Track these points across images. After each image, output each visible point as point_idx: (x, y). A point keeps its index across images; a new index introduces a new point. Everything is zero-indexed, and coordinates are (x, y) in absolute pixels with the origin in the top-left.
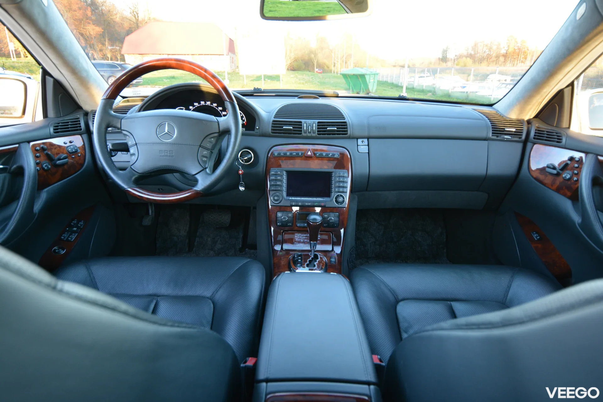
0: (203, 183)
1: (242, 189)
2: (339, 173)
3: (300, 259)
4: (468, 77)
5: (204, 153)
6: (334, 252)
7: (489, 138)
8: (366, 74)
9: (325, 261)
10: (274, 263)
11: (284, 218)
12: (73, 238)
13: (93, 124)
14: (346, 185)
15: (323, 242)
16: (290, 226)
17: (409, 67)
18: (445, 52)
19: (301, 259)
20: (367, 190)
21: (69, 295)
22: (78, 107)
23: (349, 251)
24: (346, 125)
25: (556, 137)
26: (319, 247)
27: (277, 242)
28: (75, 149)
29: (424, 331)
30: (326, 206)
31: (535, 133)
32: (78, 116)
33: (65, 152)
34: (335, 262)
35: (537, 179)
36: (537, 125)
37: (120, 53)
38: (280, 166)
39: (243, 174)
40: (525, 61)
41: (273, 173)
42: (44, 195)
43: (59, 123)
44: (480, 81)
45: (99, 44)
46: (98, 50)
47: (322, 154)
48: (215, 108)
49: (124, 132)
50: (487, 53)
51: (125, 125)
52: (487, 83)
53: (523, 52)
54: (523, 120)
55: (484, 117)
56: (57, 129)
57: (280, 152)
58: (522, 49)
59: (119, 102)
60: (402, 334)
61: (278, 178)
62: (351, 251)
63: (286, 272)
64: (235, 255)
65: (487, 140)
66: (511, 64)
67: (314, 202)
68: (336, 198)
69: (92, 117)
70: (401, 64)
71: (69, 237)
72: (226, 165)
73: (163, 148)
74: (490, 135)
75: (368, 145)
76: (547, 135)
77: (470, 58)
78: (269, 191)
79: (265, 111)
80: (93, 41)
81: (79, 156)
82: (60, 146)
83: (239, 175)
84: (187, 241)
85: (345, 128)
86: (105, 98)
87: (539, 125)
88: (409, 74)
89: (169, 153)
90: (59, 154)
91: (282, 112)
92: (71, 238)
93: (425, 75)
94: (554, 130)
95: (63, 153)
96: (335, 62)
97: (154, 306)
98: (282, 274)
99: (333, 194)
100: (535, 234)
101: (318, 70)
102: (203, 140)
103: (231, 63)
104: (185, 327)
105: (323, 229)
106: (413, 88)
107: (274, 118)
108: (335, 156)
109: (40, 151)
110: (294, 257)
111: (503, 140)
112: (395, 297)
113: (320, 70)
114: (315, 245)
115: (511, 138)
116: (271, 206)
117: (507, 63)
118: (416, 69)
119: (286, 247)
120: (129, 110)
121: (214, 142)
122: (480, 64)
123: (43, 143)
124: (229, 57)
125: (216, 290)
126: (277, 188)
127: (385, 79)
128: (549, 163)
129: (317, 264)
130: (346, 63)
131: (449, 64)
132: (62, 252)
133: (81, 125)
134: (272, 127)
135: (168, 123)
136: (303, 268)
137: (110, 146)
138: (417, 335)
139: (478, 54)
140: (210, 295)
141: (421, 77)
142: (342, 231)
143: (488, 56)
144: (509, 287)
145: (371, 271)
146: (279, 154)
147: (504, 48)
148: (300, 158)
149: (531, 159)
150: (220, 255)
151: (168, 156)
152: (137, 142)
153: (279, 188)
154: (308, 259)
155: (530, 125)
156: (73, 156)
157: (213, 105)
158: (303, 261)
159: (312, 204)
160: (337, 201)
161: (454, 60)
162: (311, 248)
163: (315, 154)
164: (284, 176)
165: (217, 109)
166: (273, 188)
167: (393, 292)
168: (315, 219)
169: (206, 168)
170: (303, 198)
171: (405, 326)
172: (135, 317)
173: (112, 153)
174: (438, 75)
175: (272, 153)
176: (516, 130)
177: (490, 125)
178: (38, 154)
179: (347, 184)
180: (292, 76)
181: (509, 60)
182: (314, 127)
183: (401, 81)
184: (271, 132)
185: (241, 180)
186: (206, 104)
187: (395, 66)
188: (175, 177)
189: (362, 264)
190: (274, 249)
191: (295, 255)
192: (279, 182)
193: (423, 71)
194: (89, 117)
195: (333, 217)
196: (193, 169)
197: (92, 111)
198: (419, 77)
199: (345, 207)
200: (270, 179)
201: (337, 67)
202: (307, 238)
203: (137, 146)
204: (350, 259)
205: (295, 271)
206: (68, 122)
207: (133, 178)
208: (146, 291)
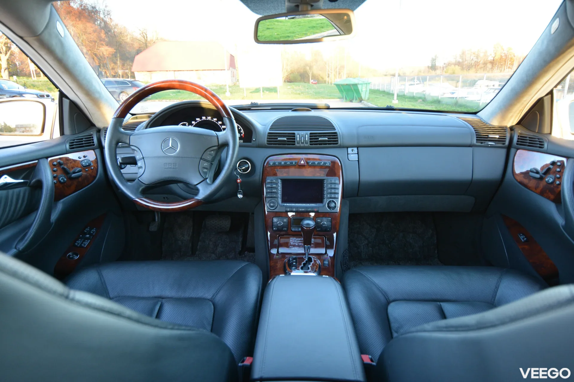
0: (204, 192)
1: (240, 196)
2: (331, 181)
3: (294, 262)
4: (457, 84)
5: (205, 165)
6: (327, 255)
7: (473, 145)
8: (358, 84)
9: (318, 264)
10: (271, 266)
11: (280, 223)
12: (86, 244)
13: (105, 139)
14: (337, 191)
15: (317, 246)
16: (284, 231)
17: (399, 75)
18: (434, 60)
19: (296, 262)
20: (357, 195)
21: (79, 303)
22: (91, 125)
23: (342, 254)
24: (337, 135)
25: (538, 143)
26: (313, 251)
27: (273, 246)
28: (88, 163)
29: (409, 333)
30: (319, 211)
31: (518, 139)
32: (92, 132)
33: (79, 165)
34: (329, 265)
35: (521, 183)
36: (520, 131)
37: (131, 71)
38: (275, 174)
39: (241, 182)
40: (512, 67)
41: (268, 181)
42: (60, 206)
43: (74, 140)
44: (469, 87)
45: (112, 63)
46: (110, 68)
47: (314, 163)
48: (215, 123)
49: (133, 147)
50: (475, 60)
51: (133, 140)
52: (475, 88)
53: (509, 58)
54: (506, 127)
55: (468, 124)
56: (73, 145)
57: (275, 161)
58: (509, 56)
59: (128, 119)
60: (393, 334)
61: (274, 186)
62: (344, 254)
63: (281, 275)
64: (235, 258)
65: (472, 147)
66: (498, 70)
67: (307, 207)
68: (328, 204)
69: (104, 134)
70: (392, 73)
71: (82, 243)
72: (225, 175)
73: (168, 161)
74: (475, 142)
75: (358, 153)
76: (530, 140)
77: (459, 66)
78: (266, 198)
79: (261, 124)
80: (106, 61)
81: (92, 169)
82: (75, 161)
83: (238, 183)
84: (190, 245)
85: (335, 138)
86: (115, 117)
87: (522, 131)
88: (400, 82)
89: (172, 165)
90: (74, 167)
91: (276, 125)
92: (84, 244)
93: (416, 83)
94: (535, 136)
95: (77, 167)
96: (329, 73)
97: (159, 307)
98: (277, 277)
99: (325, 200)
100: (522, 235)
101: (313, 81)
102: (204, 153)
103: (232, 77)
104: (184, 330)
105: (316, 233)
106: (404, 95)
107: (270, 130)
108: (327, 164)
109: (57, 165)
110: (289, 260)
111: (487, 147)
112: (386, 298)
113: (315, 81)
114: (309, 248)
115: (495, 144)
116: (267, 212)
117: (495, 69)
118: (407, 78)
119: (282, 250)
120: (138, 126)
121: (214, 155)
122: (468, 71)
123: (60, 159)
124: (230, 71)
125: (216, 292)
126: (273, 196)
127: (376, 88)
128: (532, 167)
129: (311, 267)
130: (339, 74)
131: (438, 72)
132: (76, 257)
133: (94, 141)
134: (268, 138)
135: (172, 139)
136: (298, 270)
137: (120, 160)
138: (403, 336)
139: (466, 62)
140: (211, 297)
141: (411, 85)
142: (335, 235)
143: (475, 63)
144: (497, 288)
145: (363, 273)
146: (274, 163)
147: (491, 55)
148: (294, 167)
149: (515, 164)
150: (221, 258)
151: (172, 168)
152: (144, 156)
153: (275, 195)
154: (302, 262)
155: (513, 132)
156: (87, 170)
157: (213, 120)
158: (298, 264)
159: (306, 209)
160: (329, 207)
161: (443, 67)
162: (305, 251)
163: (307, 163)
164: (280, 184)
165: (217, 123)
166: (269, 195)
167: (384, 293)
168: (308, 224)
169: (206, 179)
170: (297, 204)
171: (396, 326)
172: (138, 321)
173: (122, 166)
174: (427, 83)
175: (268, 162)
176: (500, 136)
177: (474, 132)
178: (55, 169)
179: (339, 190)
180: (289, 87)
181: (496, 66)
182: (307, 138)
183: (392, 88)
184: (267, 143)
185: (240, 188)
186: (207, 119)
187: (386, 75)
188: (179, 186)
189: (355, 266)
190: (271, 252)
191: (290, 258)
192: (274, 190)
193: (413, 79)
194: (101, 133)
195: (326, 222)
196: (195, 180)
197: (104, 128)
198: (410, 85)
199: (337, 212)
200: (266, 187)
201: (331, 78)
202: (301, 242)
203: (144, 160)
204: (343, 261)
205: (290, 274)
206: (82, 139)
207: (141, 189)
208: (151, 294)
